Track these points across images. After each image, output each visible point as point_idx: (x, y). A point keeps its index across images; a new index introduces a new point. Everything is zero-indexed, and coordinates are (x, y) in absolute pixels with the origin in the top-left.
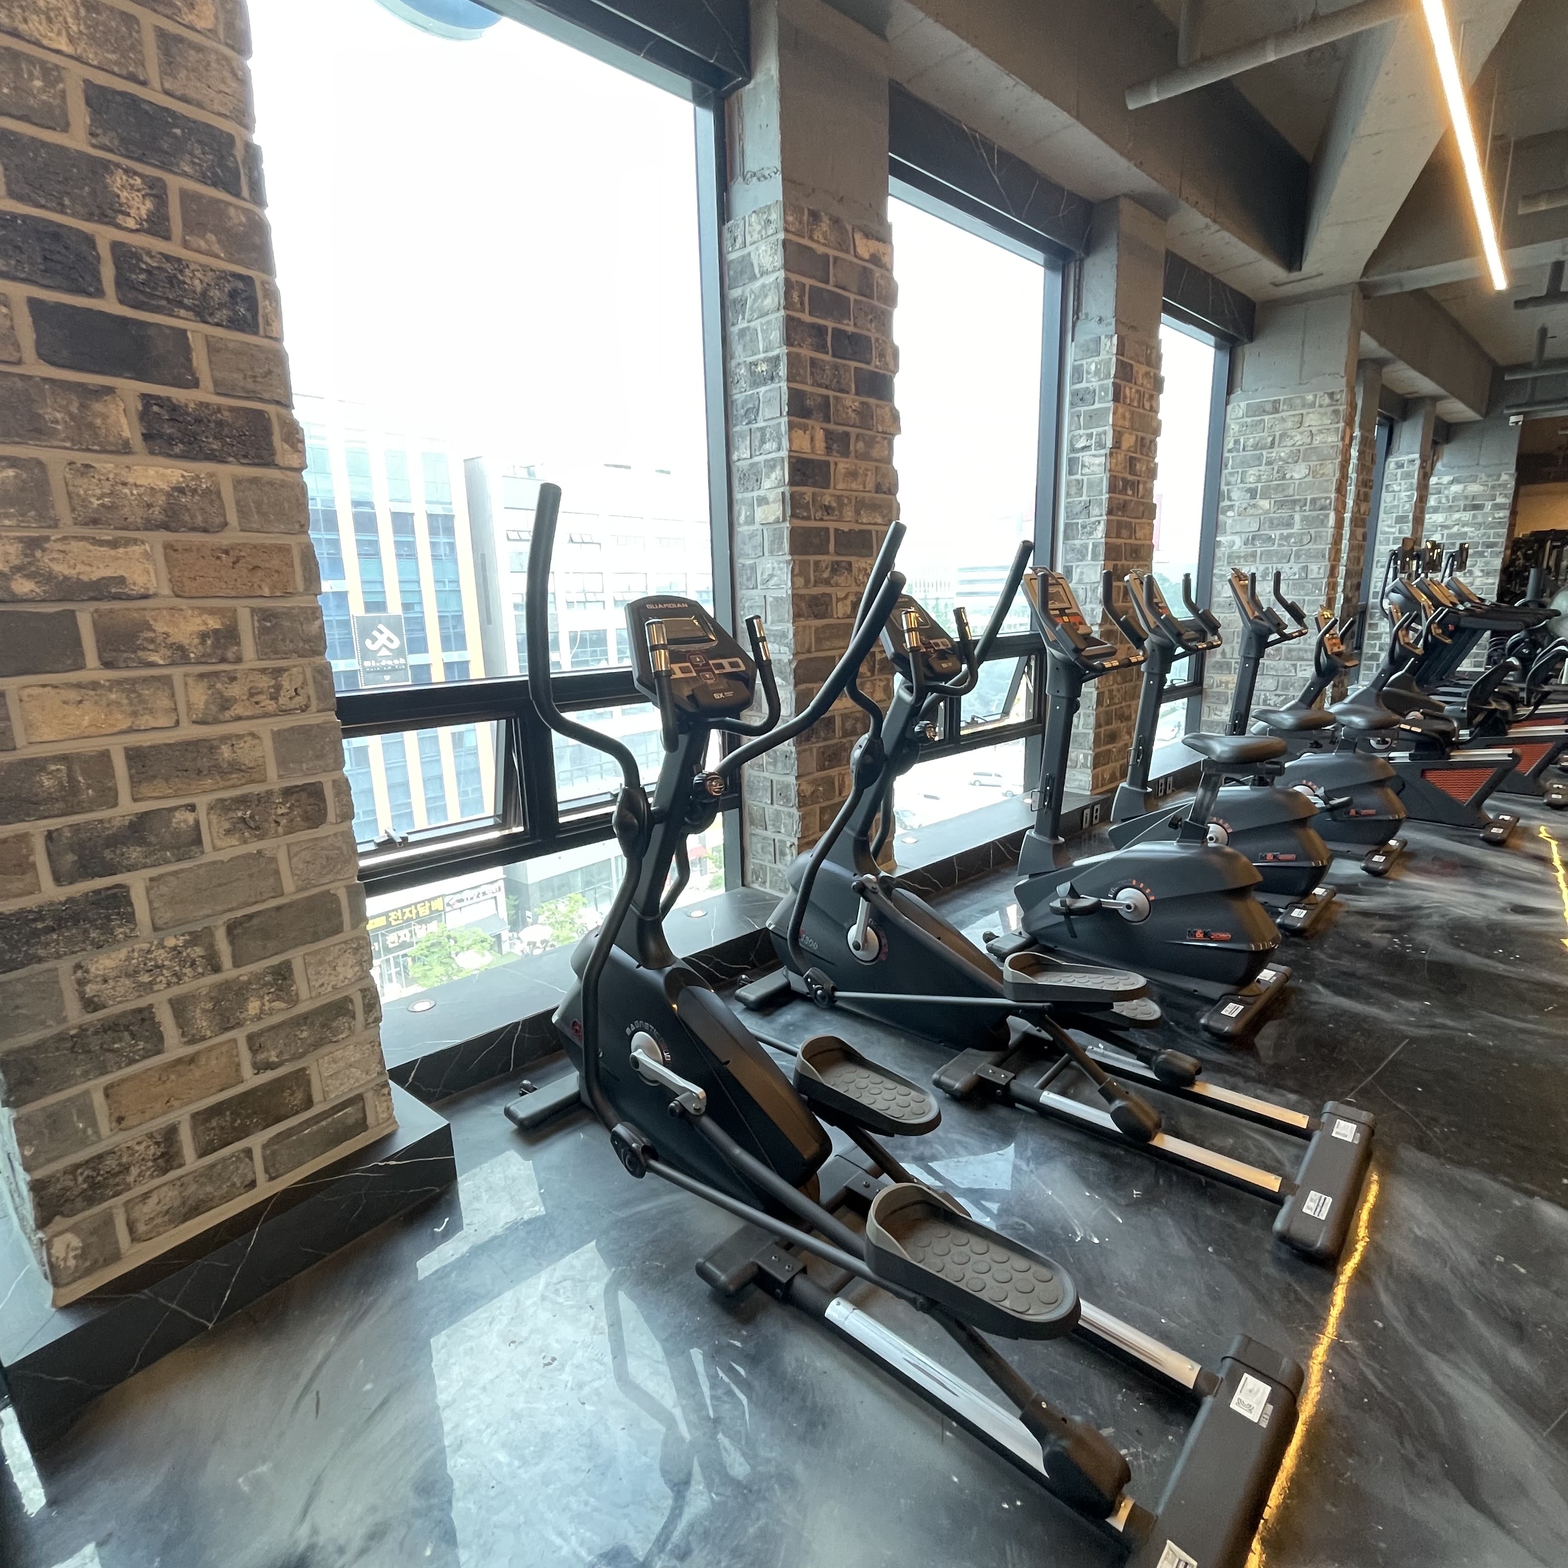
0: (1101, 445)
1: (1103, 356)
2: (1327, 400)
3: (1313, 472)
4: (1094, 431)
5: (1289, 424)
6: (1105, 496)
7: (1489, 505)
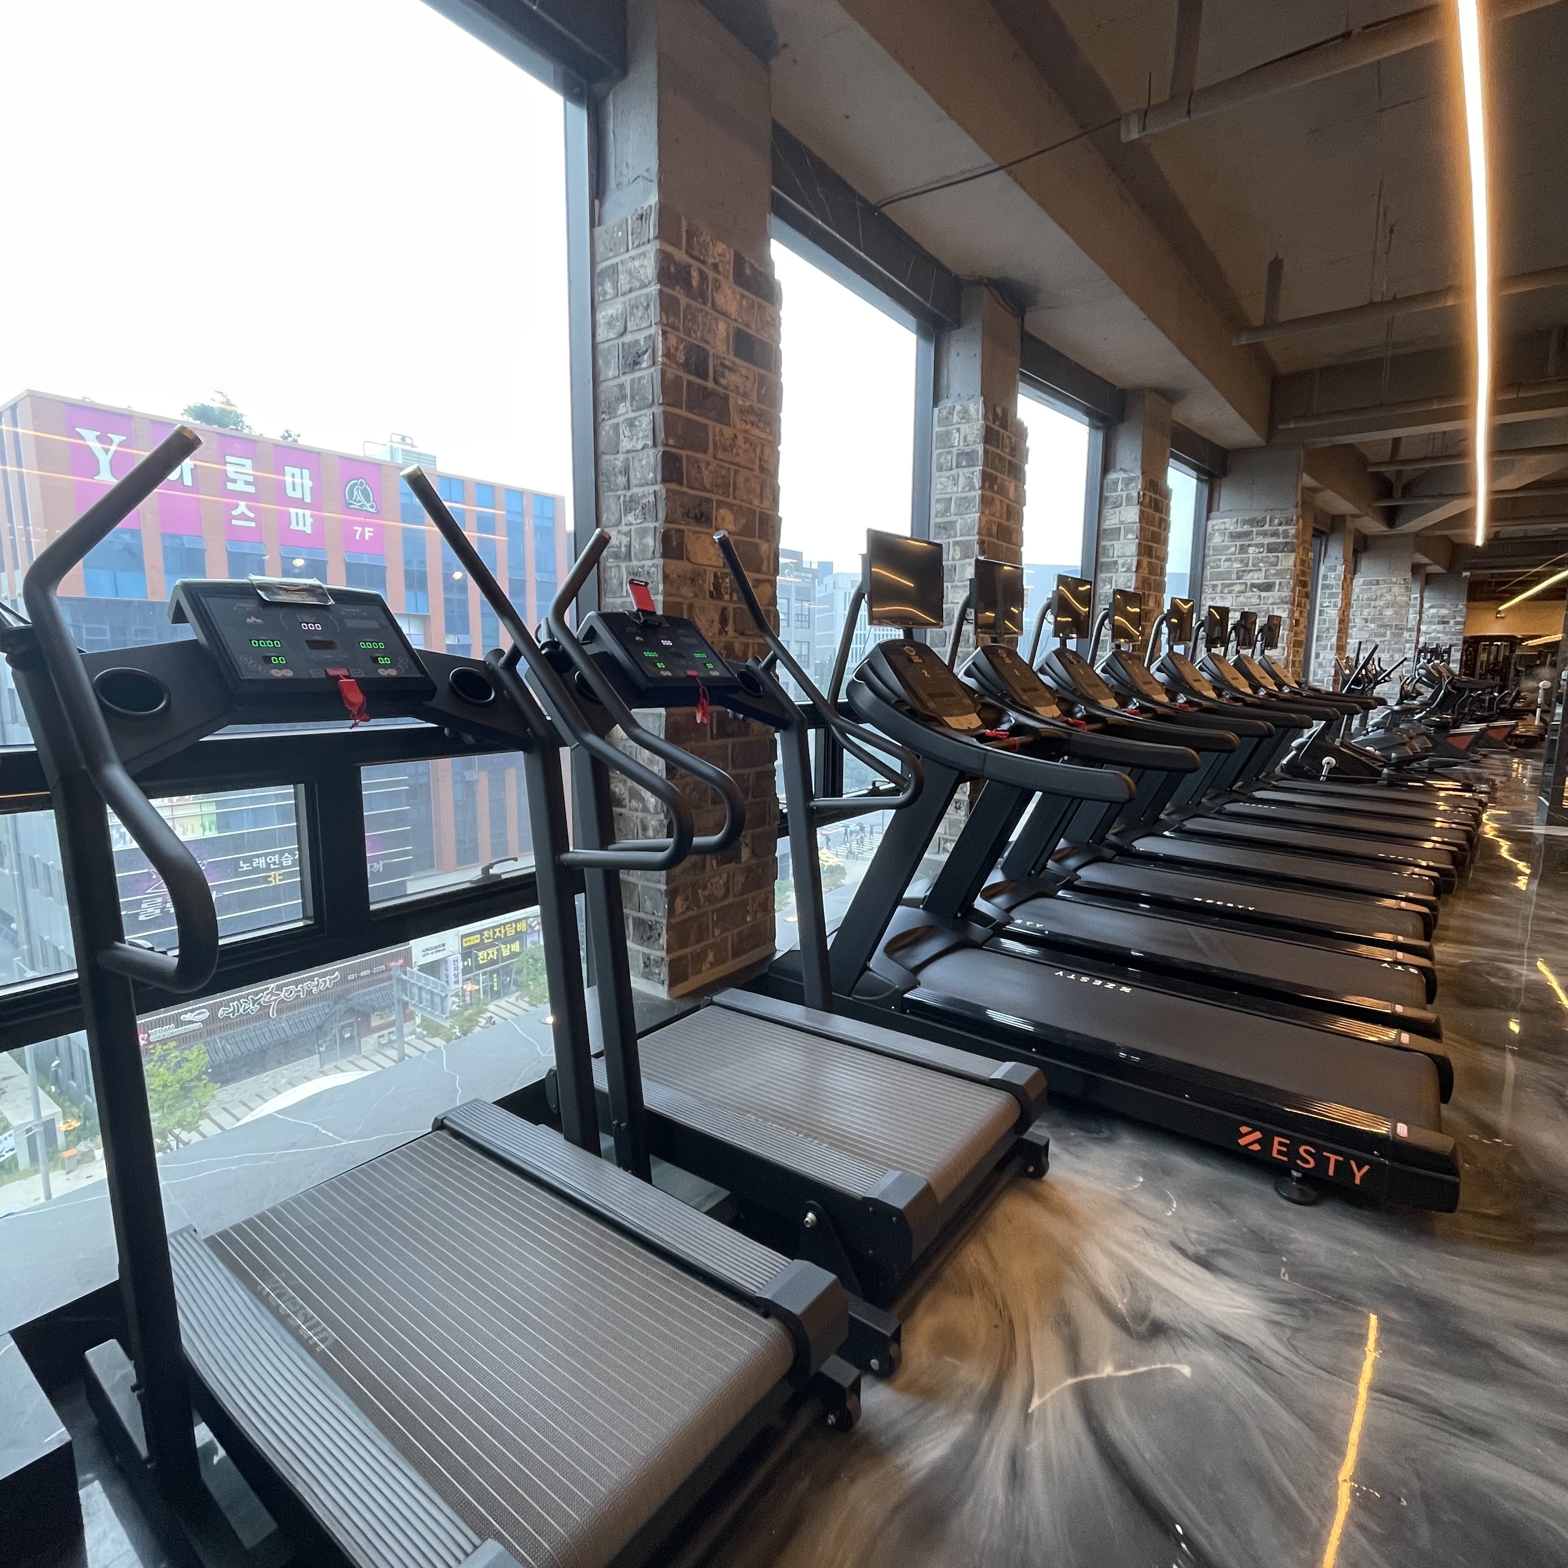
0: (1335, 606)
1: (1338, 572)
2: (1402, 582)
3: (1396, 613)
4: (1333, 600)
5: (1384, 590)
6: (1337, 626)
7: (1452, 622)
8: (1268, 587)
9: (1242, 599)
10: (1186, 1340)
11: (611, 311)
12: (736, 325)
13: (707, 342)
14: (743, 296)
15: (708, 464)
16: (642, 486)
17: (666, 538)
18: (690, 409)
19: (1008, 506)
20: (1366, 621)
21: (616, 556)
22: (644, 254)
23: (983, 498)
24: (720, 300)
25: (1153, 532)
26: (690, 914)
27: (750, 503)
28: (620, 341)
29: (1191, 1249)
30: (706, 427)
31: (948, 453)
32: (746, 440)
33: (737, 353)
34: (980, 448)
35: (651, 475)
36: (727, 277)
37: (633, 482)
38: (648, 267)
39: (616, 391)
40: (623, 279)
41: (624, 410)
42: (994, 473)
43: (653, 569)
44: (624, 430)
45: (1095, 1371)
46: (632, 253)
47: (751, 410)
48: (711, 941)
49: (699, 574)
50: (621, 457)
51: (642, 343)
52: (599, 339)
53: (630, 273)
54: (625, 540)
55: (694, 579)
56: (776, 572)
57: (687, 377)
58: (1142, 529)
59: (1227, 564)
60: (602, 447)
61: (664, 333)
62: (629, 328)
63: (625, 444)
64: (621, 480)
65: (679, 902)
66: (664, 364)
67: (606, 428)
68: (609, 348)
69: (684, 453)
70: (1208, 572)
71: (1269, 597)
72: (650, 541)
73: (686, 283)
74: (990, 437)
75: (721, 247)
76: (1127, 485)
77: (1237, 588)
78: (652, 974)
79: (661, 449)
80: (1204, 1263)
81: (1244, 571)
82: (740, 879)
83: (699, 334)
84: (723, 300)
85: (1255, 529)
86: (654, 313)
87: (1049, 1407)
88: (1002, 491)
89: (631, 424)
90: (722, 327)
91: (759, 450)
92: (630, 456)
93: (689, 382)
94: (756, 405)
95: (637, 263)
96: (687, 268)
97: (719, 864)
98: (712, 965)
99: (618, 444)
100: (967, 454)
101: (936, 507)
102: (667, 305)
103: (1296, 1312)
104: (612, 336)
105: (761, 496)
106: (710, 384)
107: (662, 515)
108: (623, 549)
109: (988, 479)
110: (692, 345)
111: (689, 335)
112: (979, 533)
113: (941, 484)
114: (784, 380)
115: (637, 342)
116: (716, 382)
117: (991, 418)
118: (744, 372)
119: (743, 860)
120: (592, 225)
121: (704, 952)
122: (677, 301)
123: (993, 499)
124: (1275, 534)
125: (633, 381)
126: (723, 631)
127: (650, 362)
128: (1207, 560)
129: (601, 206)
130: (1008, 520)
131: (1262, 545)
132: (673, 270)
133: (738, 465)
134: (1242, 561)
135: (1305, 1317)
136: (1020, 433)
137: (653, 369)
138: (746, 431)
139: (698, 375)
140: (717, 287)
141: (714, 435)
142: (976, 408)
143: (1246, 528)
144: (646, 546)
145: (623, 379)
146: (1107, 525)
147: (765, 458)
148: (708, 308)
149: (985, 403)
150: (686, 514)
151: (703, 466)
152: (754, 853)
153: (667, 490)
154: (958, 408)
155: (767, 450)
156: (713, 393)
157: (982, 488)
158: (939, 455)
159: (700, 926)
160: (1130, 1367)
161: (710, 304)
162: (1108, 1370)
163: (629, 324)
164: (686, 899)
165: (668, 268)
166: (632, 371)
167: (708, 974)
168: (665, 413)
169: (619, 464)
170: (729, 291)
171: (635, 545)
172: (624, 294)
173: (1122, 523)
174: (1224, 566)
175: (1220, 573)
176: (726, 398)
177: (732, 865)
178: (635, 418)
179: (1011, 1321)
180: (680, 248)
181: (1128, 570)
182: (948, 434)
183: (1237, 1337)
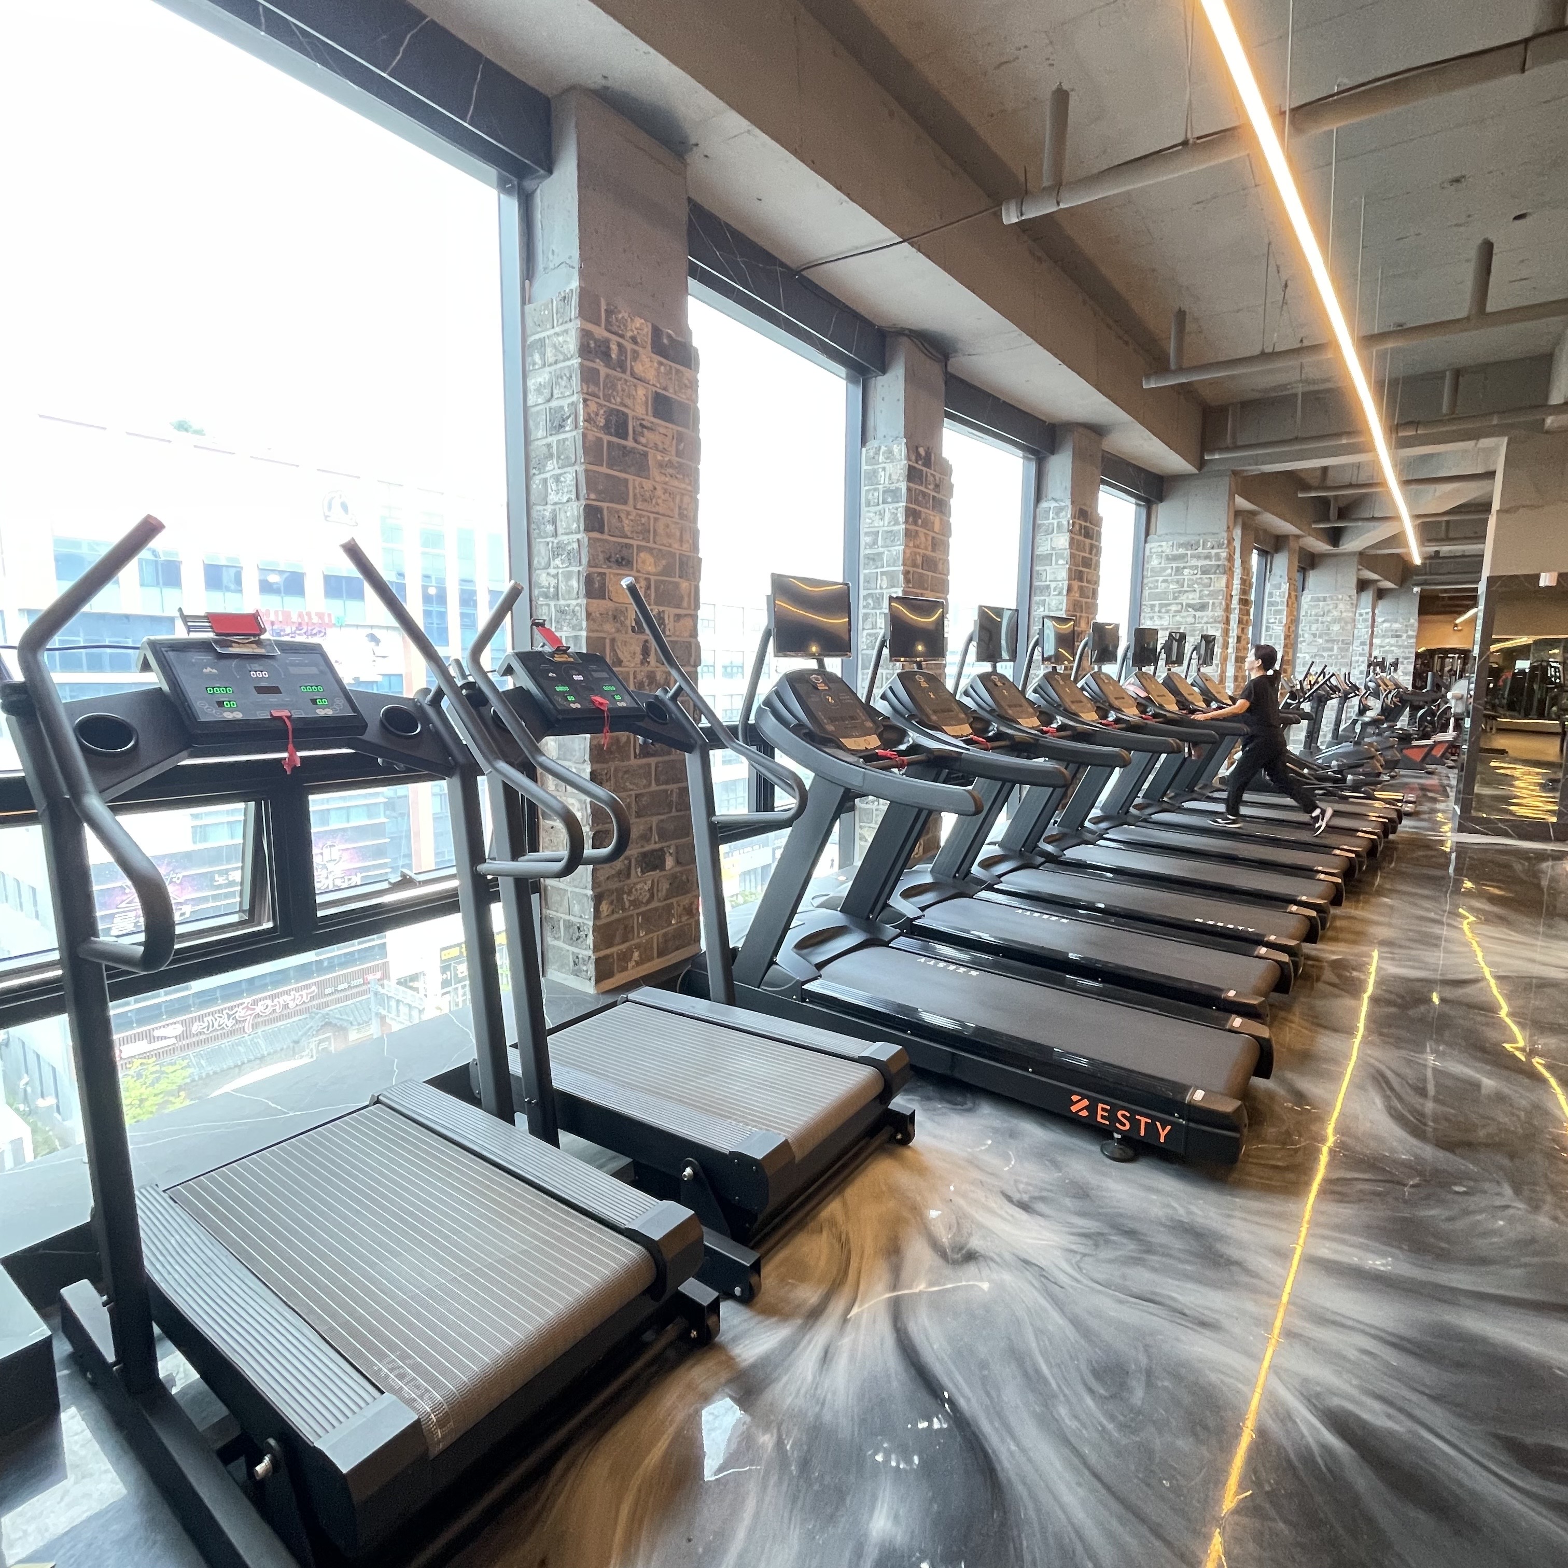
0: (1280, 622)
1: (1282, 590)
2: (1348, 598)
3: (1343, 628)
4: (1278, 617)
5: (1331, 607)
7: (1405, 636)
8: (1203, 607)
9: (1178, 618)
10: (992, 1264)
11: (540, 380)
12: (654, 389)
13: (626, 406)
14: (661, 364)
15: (628, 514)
16: (567, 534)
17: (589, 580)
18: (610, 466)
19: (933, 538)
20: (1314, 635)
21: (546, 596)
22: (566, 331)
23: (908, 533)
24: (638, 368)
25: (1083, 557)
26: (616, 916)
27: (670, 546)
28: (547, 406)
29: (1016, 1196)
30: (626, 481)
31: (875, 490)
32: (665, 491)
33: (656, 414)
34: (903, 486)
35: (575, 525)
36: (644, 348)
37: (560, 531)
38: (571, 344)
39: (545, 449)
40: (550, 354)
41: (552, 466)
42: (918, 508)
43: (577, 608)
44: (552, 485)
45: (910, 1287)
46: (557, 329)
47: (670, 464)
48: (636, 941)
49: (622, 612)
50: (549, 508)
51: (566, 409)
52: (530, 402)
53: (555, 346)
54: (553, 582)
55: (616, 616)
56: (697, 607)
57: (606, 438)
58: (1072, 556)
59: (1164, 585)
60: (533, 499)
61: (585, 400)
62: (555, 396)
63: (553, 498)
64: (550, 528)
65: (605, 907)
66: (586, 428)
67: (536, 482)
68: (538, 412)
69: (605, 505)
70: (1146, 592)
71: (1202, 617)
72: (574, 583)
73: (606, 355)
74: (913, 475)
75: (638, 322)
76: (1057, 514)
77: (1174, 608)
78: (580, 971)
79: (583, 502)
80: (1025, 1207)
81: (1180, 592)
82: (665, 886)
83: (618, 400)
84: (641, 368)
85: (1189, 553)
86: (576, 381)
87: (865, 1316)
88: (926, 524)
89: (557, 479)
90: (641, 392)
91: (678, 498)
92: (558, 507)
93: (609, 442)
94: (675, 459)
95: (561, 339)
96: (607, 342)
97: (643, 872)
98: (638, 964)
99: (546, 496)
100: (892, 491)
101: (865, 540)
102: (588, 376)
103: (1090, 1242)
104: (540, 401)
105: (681, 541)
106: (630, 443)
107: (585, 561)
108: (552, 590)
109: (912, 515)
110: (613, 409)
111: (609, 401)
112: (904, 564)
113: (870, 519)
114: (703, 435)
115: (562, 408)
116: (636, 441)
117: (913, 458)
118: (662, 430)
119: (668, 867)
120: (523, 303)
121: (630, 951)
122: (598, 371)
123: (917, 532)
124: (1208, 557)
125: (558, 441)
126: (645, 661)
127: (573, 426)
128: (1145, 581)
129: (531, 285)
130: (933, 550)
131: (1196, 567)
132: (592, 345)
133: (657, 513)
134: (1177, 582)
135: (1097, 1245)
136: (946, 470)
137: (574, 433)
138: (665, 483)
139: (618, 435)
140: (636, 356)
141: (634, 488)
142: (900, 449)
143: (1181, 551)
144: (572, 587)
145: (550, 439)
146: (1040, 551)
147: (684, 506)
148: (627, 376)
149: (906, 444)
150: (608, 559)
151: (623, 516)
152: (678, 862)
153: (589, 539)
154: (883, 449)
155: (686, 499)
156: (632, 451)
157: (906, 522)
158: (867, 491)
159: (626, 927)
160: (939, 1284)
161: (628, 372)
162: (921, 1287)
163: (555, 392)
164: (611, 903)
165: (588, 344)
166: (558, 433)
167: (633, 973)
168: (586, 471)
169: (547, 514)
170: (647, 360)
171: (562, 586)
172: (550, 365)
173: (1053, 549)
174: (1162, 587)
175: (1158, 593)
176: (645, 455)
177: (656, 874)
178: (561, 475)
179: (849, 1252)
180: (599, 325)
181: (1060, 594)
182: (875, 472)
183: (1034, 1261)
